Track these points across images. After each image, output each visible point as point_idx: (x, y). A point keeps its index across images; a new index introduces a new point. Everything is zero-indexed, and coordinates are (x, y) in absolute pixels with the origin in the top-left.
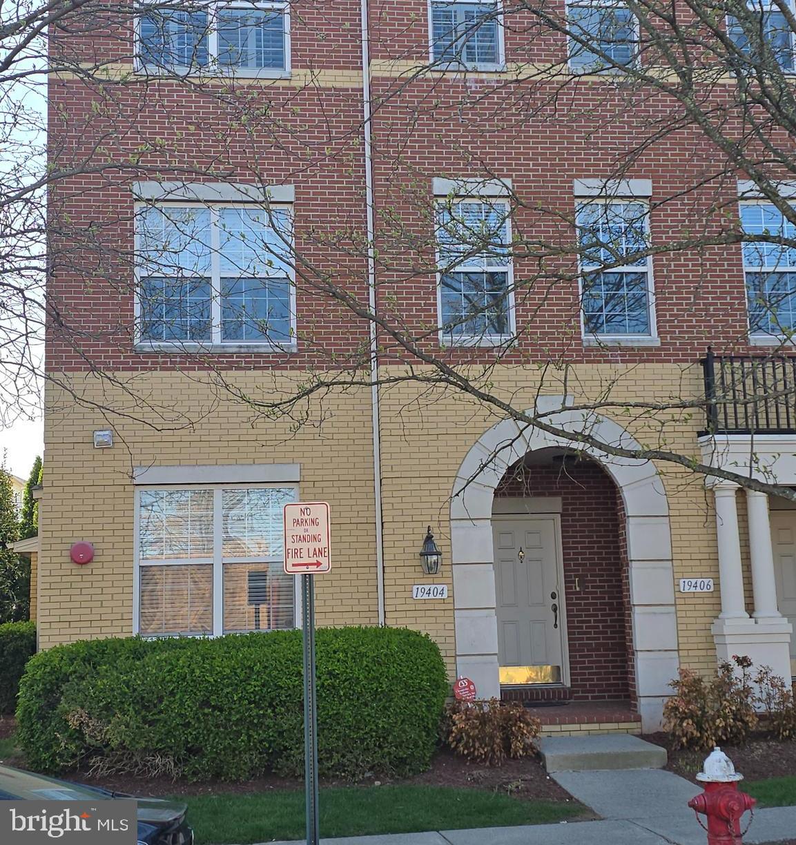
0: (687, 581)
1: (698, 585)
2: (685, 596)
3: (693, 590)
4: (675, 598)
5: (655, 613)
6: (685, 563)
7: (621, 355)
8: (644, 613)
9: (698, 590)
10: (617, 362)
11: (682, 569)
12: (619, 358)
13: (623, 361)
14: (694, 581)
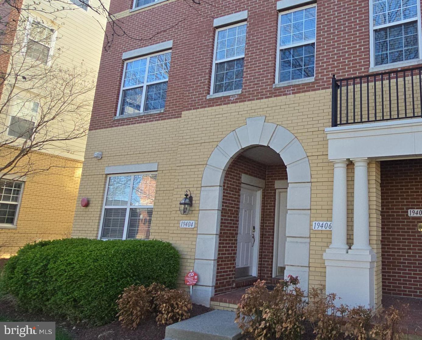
0: (317, 222)
1: (324, 225)
2: (316, 232)
3: (320, 228)
4: (310, 234)
5: (297, 242)
6: (318, 211)
7: (292, 90)
8: (291, 242)
9: (324, 228)
10: (290, 94)
11: (316, 215)
12: (291, 92)
13: (293, 93)
14: (321, 223)
